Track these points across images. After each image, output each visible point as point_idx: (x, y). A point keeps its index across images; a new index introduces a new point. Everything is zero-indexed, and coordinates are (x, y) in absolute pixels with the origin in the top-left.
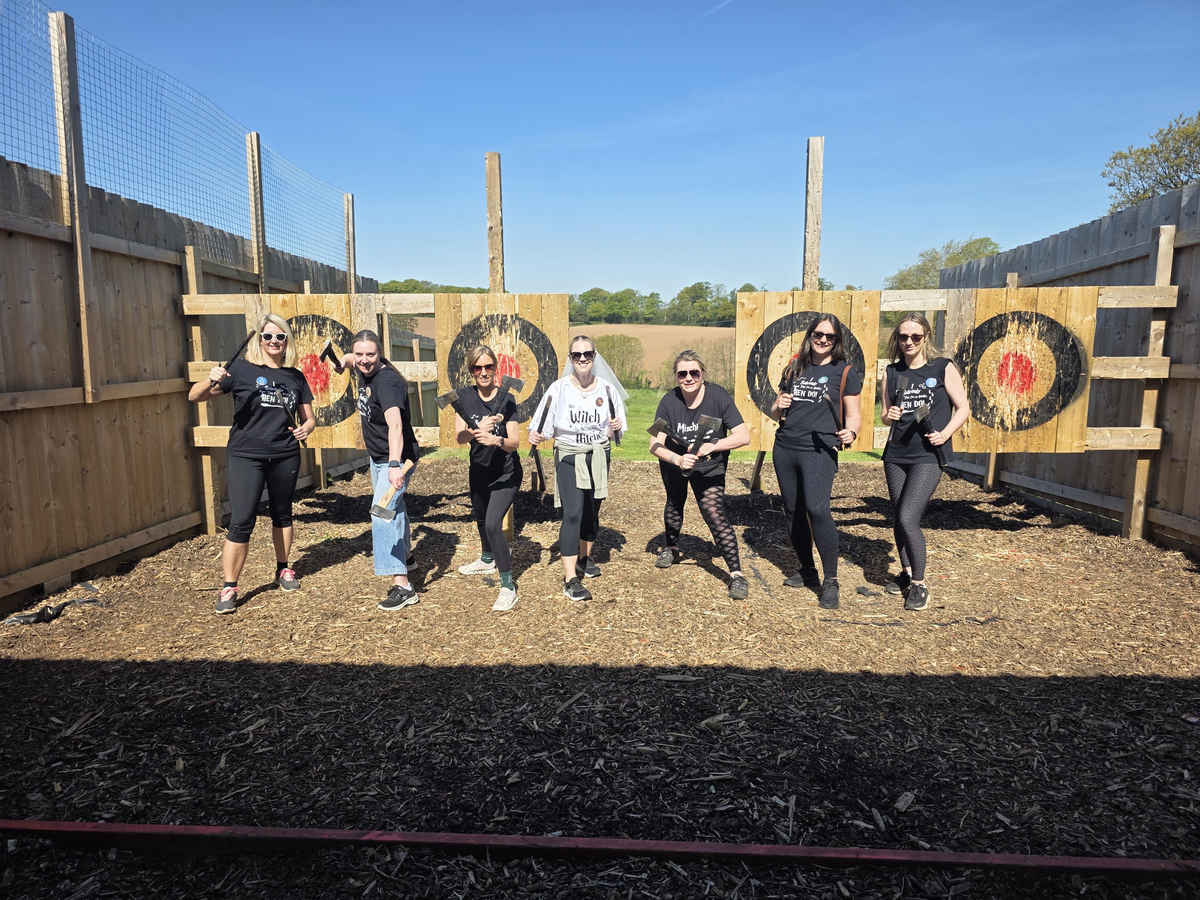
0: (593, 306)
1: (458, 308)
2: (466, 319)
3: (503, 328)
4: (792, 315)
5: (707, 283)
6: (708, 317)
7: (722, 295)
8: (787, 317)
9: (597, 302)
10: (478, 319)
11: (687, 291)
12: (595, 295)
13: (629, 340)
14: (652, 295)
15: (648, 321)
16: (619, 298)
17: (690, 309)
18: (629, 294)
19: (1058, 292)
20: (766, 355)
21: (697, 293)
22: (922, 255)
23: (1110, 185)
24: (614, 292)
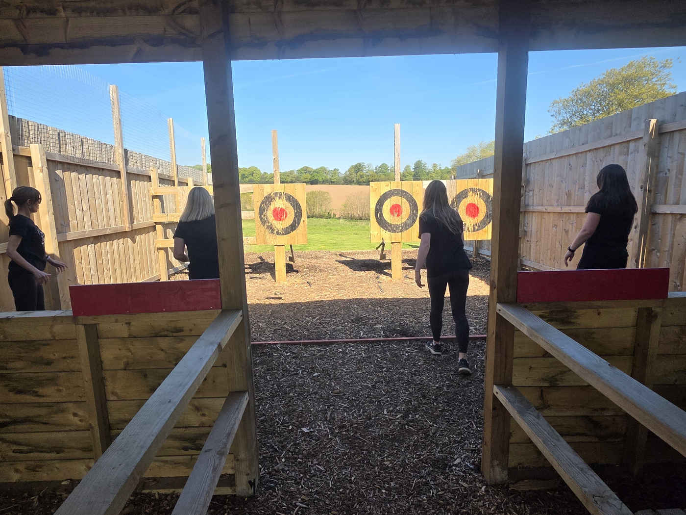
0: (304, 175)
1: (262, 190)
2: (266, 195)
3: (280, 198)
4: (391, 190)
5: (363, 163)
6: (364, 181)
7: (370, 169)
8: (389, 191)
9: (307, 174)
10: (270, 194)
11: (353, 167)
12: (306, 170)
13: (324, 193)
14: (334, 170)
15: (332, 183)
16: (317, 171)
17: (355, 177)
18: (323, 170)
19: (485, 181)
20: (382, 205)
21: (358, 168)
22: (468, 149)
23: (552, 116)
24: (315, 168)
